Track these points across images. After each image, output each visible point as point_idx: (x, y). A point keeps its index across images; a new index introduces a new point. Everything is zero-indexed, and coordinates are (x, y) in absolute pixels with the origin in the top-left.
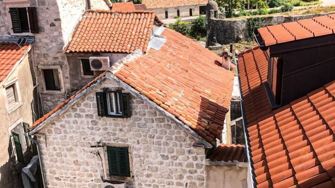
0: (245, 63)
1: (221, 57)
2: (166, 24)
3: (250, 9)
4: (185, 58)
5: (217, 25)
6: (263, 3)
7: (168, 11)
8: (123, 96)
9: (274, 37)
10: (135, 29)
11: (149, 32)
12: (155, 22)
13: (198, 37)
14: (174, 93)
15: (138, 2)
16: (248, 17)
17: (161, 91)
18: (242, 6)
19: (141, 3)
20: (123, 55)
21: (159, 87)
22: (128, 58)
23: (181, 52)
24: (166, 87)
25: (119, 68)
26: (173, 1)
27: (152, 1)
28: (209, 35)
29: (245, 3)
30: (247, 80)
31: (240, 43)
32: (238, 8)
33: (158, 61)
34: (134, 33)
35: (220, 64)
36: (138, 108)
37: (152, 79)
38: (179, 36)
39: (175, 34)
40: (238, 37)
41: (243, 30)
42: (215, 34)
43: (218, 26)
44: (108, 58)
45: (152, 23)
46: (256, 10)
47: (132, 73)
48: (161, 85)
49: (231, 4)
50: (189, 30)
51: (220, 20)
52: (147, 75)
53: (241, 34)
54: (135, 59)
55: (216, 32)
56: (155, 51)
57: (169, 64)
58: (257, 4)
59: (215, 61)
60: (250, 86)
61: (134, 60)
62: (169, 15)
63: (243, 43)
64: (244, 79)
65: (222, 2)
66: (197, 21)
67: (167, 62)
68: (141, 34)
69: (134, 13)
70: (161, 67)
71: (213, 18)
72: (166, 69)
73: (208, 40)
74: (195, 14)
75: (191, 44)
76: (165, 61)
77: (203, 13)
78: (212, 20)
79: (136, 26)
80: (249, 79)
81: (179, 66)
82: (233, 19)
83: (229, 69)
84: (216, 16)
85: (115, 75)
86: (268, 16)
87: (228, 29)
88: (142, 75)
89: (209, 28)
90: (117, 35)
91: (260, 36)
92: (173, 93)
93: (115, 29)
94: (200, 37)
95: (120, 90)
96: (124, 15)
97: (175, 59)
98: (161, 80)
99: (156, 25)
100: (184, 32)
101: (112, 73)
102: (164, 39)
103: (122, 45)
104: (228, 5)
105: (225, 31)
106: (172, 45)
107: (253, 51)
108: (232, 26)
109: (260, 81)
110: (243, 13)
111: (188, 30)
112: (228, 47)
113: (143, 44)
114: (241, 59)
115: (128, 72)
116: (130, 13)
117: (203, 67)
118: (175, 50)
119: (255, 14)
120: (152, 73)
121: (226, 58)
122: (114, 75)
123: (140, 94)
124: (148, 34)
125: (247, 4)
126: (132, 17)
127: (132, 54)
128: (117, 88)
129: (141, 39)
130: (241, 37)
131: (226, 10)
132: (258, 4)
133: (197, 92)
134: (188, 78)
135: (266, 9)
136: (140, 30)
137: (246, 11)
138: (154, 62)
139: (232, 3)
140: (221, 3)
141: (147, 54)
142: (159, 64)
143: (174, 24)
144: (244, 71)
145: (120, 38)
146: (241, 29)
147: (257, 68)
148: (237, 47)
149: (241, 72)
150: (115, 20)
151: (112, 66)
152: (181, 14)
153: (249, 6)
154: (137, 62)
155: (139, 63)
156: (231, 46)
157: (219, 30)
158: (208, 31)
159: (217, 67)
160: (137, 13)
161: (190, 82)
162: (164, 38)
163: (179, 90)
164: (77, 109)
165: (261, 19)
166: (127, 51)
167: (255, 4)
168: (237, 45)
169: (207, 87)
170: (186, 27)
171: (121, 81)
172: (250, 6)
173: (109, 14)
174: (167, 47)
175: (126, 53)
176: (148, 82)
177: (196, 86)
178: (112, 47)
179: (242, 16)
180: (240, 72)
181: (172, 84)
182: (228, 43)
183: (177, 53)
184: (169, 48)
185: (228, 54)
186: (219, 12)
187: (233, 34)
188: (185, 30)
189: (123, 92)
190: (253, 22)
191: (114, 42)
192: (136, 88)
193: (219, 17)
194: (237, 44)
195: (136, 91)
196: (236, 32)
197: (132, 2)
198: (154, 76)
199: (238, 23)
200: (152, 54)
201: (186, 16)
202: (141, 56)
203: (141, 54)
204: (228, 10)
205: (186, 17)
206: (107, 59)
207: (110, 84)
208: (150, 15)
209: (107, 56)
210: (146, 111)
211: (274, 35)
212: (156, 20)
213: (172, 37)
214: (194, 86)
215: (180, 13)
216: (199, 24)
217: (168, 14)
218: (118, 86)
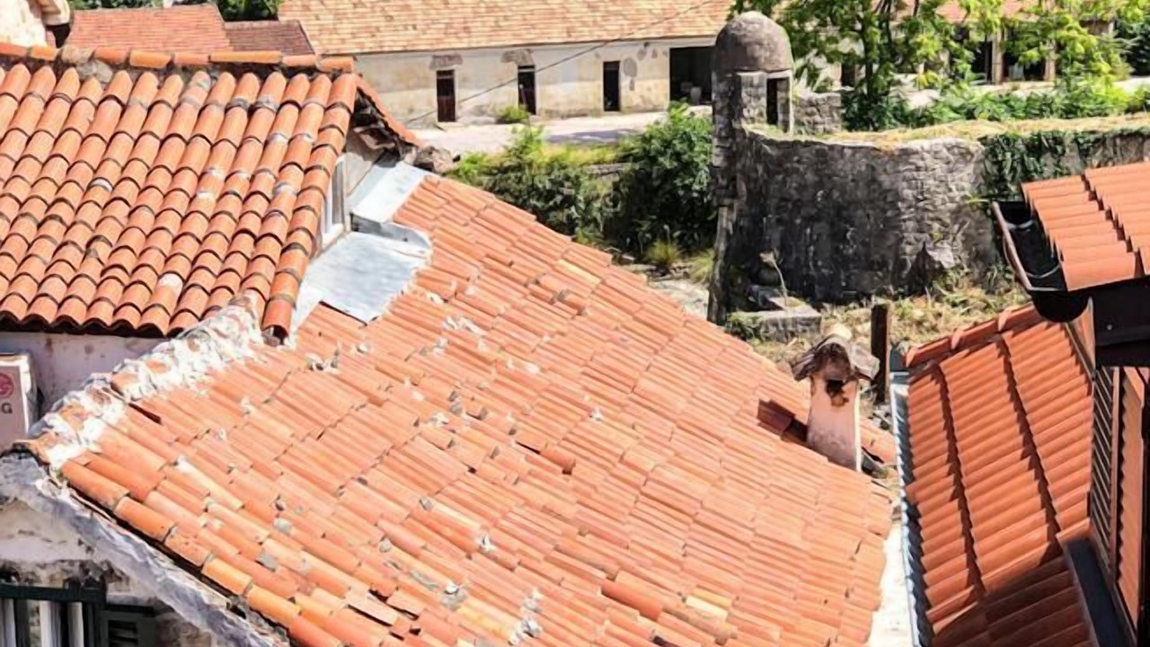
0: (954, 414)
1: (806, 383)
2: (431, 151)
3: (1006, 74)
4: (557, 379)
5: (787, 172)
6: (1094, 40)
7: (460, 72)
8: (112, 624)
9: (1121, 235)
10: (219, 173)
11: (313, 198)
12: (358, 130)
13: (658, 250)
14: (472, 609)
15: (256, 11)
16: (992, 130)
17: (383, 599)
18: (953, 56)
19: (273, 17)
20: (128, 347)
21: (366, 570)
22: (159, 367)
23: (532, 341)
24: (418, 566)
25: (93, 430)
26: (490, 9)
27: (346, 6)
28: (728, 237)
29: (976, 37)
30: (959, 528)
31: (939, 298)
32: (927, 67)
33: (366, 393)
34: (207, 198)
35: (794, 430)
37: (322, 512)
38: (520, 230)
39: (489, 213)
40: (923, 254)
41: (957, 214)
42: (775, 235)
43: (793, 183)
44: (23, 363)
45: (336, 138)
46: (1043, 88)
47: (184, 467)
48: (386, 558)
49: (877, 39)
50: (597, 205)
51: (803, 138)
52: (289, 486)
53: (945, 236)
54: (211, 372)
55: (779, 221)
56: (353, 327)
57: (441, 417)
58: (1048, 47)
59: (762, 403)
60: (979, 562)
61: (200, 376)
62: (465, 97)
63: (958, 295)
64: (943, 520)
65: (823, 24)
66: (656, 144)
67: (435, 401)
68: (259, 204)
69: (217, 67)
70: (383, 434)
71: (755, 125)
72: (423, 448)
73: (725, 273)
74: (636, 101)
75: (604, 291)
76: (418, 396)
77: (696, 91)
78: (754, 137)
79: (226, 151)
80: (973, 517)
81: (512, 433)
82: (893, 138)
83: (859, 467)
84: (780, 117)
85: (61, 476)
86: (1118, 128)
87: (857, 204)
88: (251, 480)
89: (734, 195)
90: (91, 214)
91: (1038, 229)
92: (463, 610)
93: (83, 174)
94: (672, 250)
95: (90, 582)
96: (150, 80)
97: (485, 384)
98: (384, 524)
99: (365, 151)
100: (561, 216)
101: (46, 464)
102: (413, 248)
103: (126, 281)
104: (859, 49)
105: (840, 215)
106: (471, 290)
107: (1007, 336)
108: (886, 180)
109: (1042, 532)
110: (957, 104)
111: (588, 202)
112: (858, 320)
113: (271, 277)
114: (930, 386)
115: (155, 462)
116: (188, 71)
117: (681, 441)
118: (490, 321)
119: (1039, 108)
120: (322, 474)
121: (834, 387)
122: (54, 475)
123: (235, 610)
124: (307, 208)
125: (987, 46)
126: (197, 95)
127: (190, 335)
128: (76, 570)
129: (257, 240)
130: (945, 256)
131: (846, 79)
132: (1060, 47)
133: (637, 612)
134: (570, 510)
135: (1108, 82)
136: (252, 179)
137: (978, 92)
138: (343, 399)
139: (887, 33)
140: (816, 32)
141: (291, 342)
142: (369, 412)
143: (496, 163)
144: (946, 468)
145: (110, 231)
146: (944, 203)
147: (1030, 449)
148: (919, 323)
149: (923, 475)
150: (84, 109)
151: (46, 418)
152: (546, 94)
153: (997, 58)
154: (224, 392)
155: (238, 400)
156: (879, 316)
157: (798, 205)
158: (724, 212)
159: (772, 444)
160: (238, 70)
161: (588, 539)
162: (422, 241)
163: (512, 593)
165: (1076, 140)
166: (160, 320)
167: (1037, 45)
168: (918, 314)
169: (700, 577)
170: (577, 184)
171: (104, 523)
172: (1009, 60)
173: (47, 73)
174: (438, 300)
175: (151, 332)
176: (294, 531)
177: (623, 568)
178: (56, 288)
179: (951, 119)
180: (916, 472)
181: (463, 554)
182: (860, 297)
183: (502, 340)
184: (447, 308)
185: (847, 360)
186: (800, 90)
187: (891, 240)
188: (569, 201)
189: (114, 593)
190: (1022, 162)
191: (71, 254)
192: (204, 572)
193: (799, 123)
194: (920, 301)
195: (206, 593)
196: (911, 224)
197: (210, 11)
198: (337, 495)
199: (921, 163)
200: (332, 340)
201: (578, 107)
202: (250, 353)
203: (252, 344)
204: (862, 82)
205: (582, 114)
206: (17, 369)
207: (22, 539)
208: (324, 82)
209: (16, 353)
211: (1121, 222)
212: (365, 117)
213: (471, 234)
214: (613, 567)
215: (539, 90)
216: (667, 163)
217: (459, 93)
218: (80, 554)
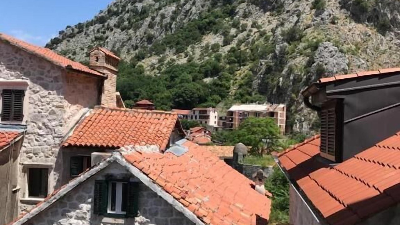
10: (152, 127)
11: (170, 131)
17: (180, 187)
34: (150, 131)
36: (149, 204)
68: (160, 132)
69: (153, 113)
71: (241, 162)
79: (154, 125)
81: (203, 175)
85: (123, 156)
90: (129, 132)
93: (128, 127)
95: (127, 178)
96: (141, 114)
101: (121, 154)
103: (135, 142)
106: (195, 157)
113: (161, 143)
116: (148, 113)
123: (154, 183)
126: (149, 116)
129: (159, 137)
141: (164, 154)
145: (133, 135)
150: (129, 118)
160: (157, 113)
162: (186, 148)
164: (66, 203)
173: (123, 112)
183: (201, 164)
191: (125, 138)
195: (149, 179)
202: (158, 153)
208: (172, 116)
210: (160, 208)
